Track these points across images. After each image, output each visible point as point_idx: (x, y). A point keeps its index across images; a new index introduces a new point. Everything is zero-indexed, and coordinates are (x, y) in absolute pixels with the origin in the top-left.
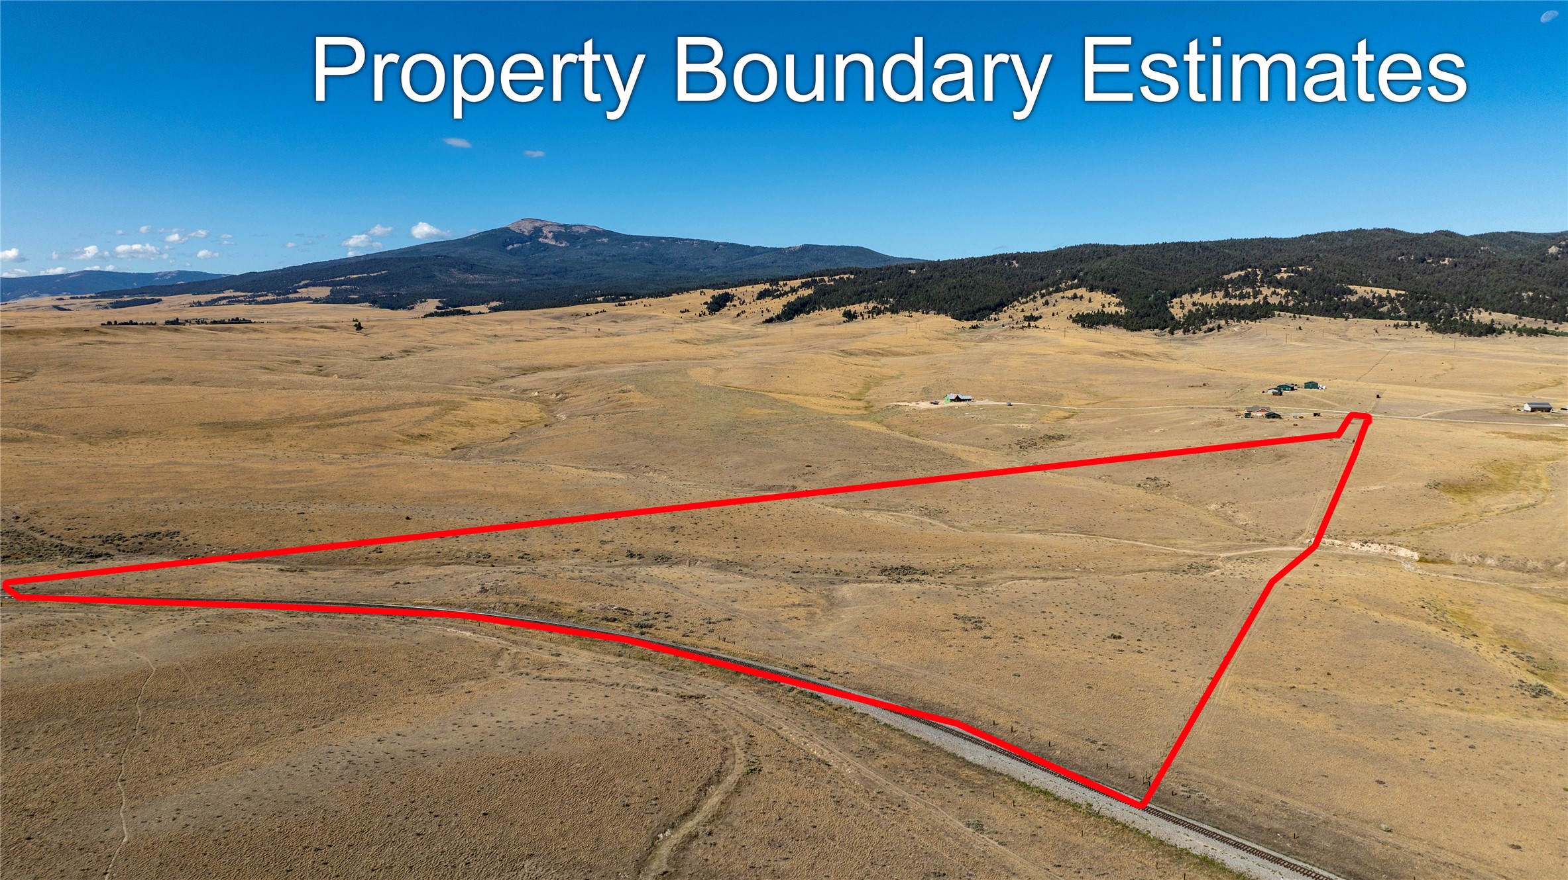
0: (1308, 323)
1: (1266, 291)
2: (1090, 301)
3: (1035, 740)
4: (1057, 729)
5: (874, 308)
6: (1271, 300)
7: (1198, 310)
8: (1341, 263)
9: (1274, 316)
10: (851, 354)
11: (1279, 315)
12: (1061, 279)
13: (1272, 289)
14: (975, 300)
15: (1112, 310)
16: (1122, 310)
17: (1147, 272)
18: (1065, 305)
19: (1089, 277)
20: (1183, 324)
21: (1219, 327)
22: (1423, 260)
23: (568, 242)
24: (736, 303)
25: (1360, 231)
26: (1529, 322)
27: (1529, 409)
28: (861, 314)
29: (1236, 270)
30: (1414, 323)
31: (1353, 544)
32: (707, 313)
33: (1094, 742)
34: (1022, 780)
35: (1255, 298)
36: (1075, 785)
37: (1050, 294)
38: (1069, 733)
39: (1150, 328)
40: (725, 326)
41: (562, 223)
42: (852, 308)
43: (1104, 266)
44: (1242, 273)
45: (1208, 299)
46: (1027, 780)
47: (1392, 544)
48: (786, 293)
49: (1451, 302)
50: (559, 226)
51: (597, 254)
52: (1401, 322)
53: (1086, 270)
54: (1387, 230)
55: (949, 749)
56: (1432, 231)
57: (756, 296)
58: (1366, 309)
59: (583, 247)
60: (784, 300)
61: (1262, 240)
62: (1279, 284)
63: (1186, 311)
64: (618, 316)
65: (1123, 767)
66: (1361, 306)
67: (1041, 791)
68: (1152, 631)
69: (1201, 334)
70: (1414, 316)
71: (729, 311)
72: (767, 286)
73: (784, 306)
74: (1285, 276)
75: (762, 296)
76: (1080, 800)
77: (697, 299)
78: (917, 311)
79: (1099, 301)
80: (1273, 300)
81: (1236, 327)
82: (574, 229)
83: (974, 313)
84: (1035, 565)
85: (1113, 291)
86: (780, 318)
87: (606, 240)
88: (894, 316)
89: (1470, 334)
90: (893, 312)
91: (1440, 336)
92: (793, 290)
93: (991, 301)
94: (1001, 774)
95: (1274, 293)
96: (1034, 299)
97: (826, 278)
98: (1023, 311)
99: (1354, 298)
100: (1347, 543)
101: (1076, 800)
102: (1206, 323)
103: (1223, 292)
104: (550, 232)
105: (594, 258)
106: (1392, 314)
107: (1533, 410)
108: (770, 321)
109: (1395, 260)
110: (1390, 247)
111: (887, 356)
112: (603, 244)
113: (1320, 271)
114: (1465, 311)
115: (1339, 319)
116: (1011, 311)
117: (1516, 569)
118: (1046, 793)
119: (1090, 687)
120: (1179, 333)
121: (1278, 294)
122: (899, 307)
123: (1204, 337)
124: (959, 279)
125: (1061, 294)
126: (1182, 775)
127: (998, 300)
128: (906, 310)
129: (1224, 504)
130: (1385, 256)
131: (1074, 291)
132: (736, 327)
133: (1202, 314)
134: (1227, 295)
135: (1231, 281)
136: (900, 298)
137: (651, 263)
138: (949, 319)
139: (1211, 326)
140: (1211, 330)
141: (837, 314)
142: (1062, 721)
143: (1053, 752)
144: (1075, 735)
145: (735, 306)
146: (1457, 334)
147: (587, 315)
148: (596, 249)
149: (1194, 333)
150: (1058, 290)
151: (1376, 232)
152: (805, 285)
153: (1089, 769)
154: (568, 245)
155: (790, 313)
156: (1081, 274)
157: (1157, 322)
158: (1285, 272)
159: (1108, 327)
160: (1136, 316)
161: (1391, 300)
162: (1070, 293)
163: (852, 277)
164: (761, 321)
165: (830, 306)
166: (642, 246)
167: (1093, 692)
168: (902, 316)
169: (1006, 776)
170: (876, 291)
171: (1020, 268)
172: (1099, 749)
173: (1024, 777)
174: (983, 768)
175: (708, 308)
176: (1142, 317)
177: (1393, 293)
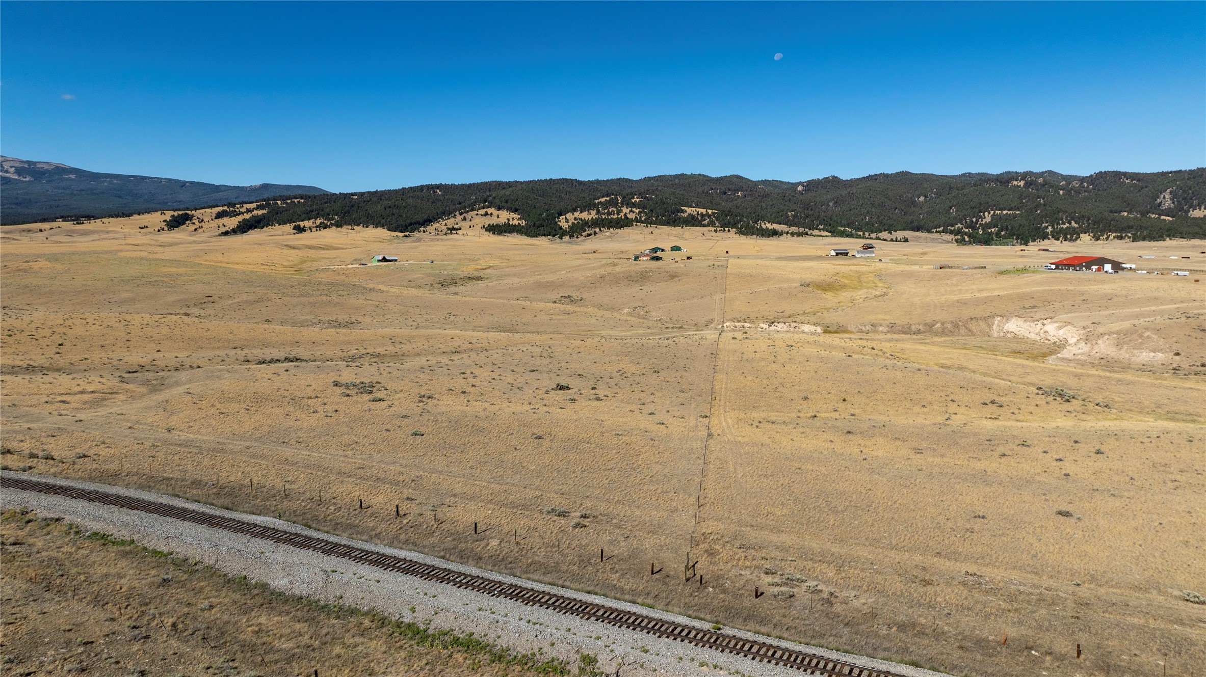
0: (656, 230)
1: (625, 210)
2: (498, 217)
3: (445, 526)
4: (490, 502)
5: (321, 223)
6: (629, 216)
7: (578, 223)
8: (674, 193)
9: (633, 225)
10: (294, 248)
11: (636, 225)
12: (476, 202)
13: (630, 209)
14: (407, 217)
15: (516, 222)
16: (523, 223)
17: (540, 198)
18: (478, 219)
19: (497, 201)
20: (569, 232)
21: (595, 233)
22: (725, 193)
23: (32, 177)
24: (196, 222)
25: (683, 175)
26: (794, 229)
27: (835, 254)
28: (310, 228)
29: (603, 197)
30: (727, 229)
31: (762, 325)
32: (166, 228)
33: (563, 514)
34: (407, 619)
35: (618, 215)
36: (543, 610)
37: (467, 212)
38: (513, 505)
39: (544, 235)
40: (181, 237)
41: (25, 159)
42: (302, 224)
43: (507, 193)
44: (608, 199)
45: (585, 216)
46: (419, 618)
47: (795, 322)
48: (243, 213)
49: (747, 217)
50: (22, 162)
51: (64, 189)
52: (718, 229)
53: (494, 196)
54: (700, 175)
55: (233, 567)
56: (729, 175)
57: (214, 216)
58: (692, 221)
59: (48, 182)
60: (240, 218)
61: (618, 179)
62: (634, 205)
63: (570, 224)
64: (74, 231)
65: (634, 554)
66: (690, 219)
67: (456, 641)
68: (606, 379)
69: (581, 238)
70: (724, 226)
71: (189, 227)
72: (225, 208)
73: (240, 222)
74: (638, 200)
75: (219, 216)
76: (562, 652)
77: (156, 219)
78: (358, 225)
79: (504, 217)
80: (631, 216)
81: (607, 233)
82: (38, 165)
83: (406, 226)
84: (454, 350)
85: (516, 211)
86: (234, 232)
87: (73, 177)
88: (339, 229)
89: (763, 236)
90: (337, 226)
91: (745, 237)
92: (248, 211)
93: (420, 218)
94: (353, 612)
95: (631, 211)
96: (455, 217)
97: (279, 202)
98: (446, 225)
99: (685, 215)
100: (756, 325)
101: (550, 653)
102: (585, 231)
103: (595, 211)
104: (11, 167)
105: (60, 191)
106: (712, 224)
107: (837, 254)
108: (226, 233)
109: (707, 192)
110: (704, 185)
111: (328, 250)
112: (70, 179)
113: (661, 197)
114: (756, 223)
115: (677, 228)
116: (436, 225)
117: (904, 333)
118: (470, 645)
119: (539, 438)
120: (566, 238)
121: (634, 212)
122: (343, 222)
123: (585, 240)
124: (393, 201)
125: (476, 212)
126: (753, 552)
127: (425, 217)
128: (349, 224)
129: (636, 308)
130: (700, 189)
131: (485, 210)
132: (192, 239)
133: (582, 225)
134: (598, 212)
135: (600, 203)
136: (344, 215)
137: (120, 197)
138: (385, 231)
139: (589, 232)
140: (589, 235)
141: (288, 228)
142: (496, 487)
143: (483, 543)
144: (525, 507)
145: (194, 223)
146: (755, 236)
147: (41, 230)
148: (63, 184)
149: (577, 238)
150: (473, 210)
151: (692, 176)
152: (258, 208)
153: (564, 568)
154: (32, 179)
155: (244, 227)
156: (490, 198)
157: (550, 230)
158: (637, 198)
159: (513, 235)
160: (534, 226)
161: (709, 216)
162: (482, 212)
163: (302, 201)
164: (217, 234)
165: (282, 222)
166: (111, 183)
167: (546, 443)
168: (345, 229)
169: (366, 614)
170: (323, 210)
171: (442, 195)
172: (577, 525)
173: (413, 610)
174: (310, 603)
175: (167, 225)
176: (538, 227)
177: (710, 212)
